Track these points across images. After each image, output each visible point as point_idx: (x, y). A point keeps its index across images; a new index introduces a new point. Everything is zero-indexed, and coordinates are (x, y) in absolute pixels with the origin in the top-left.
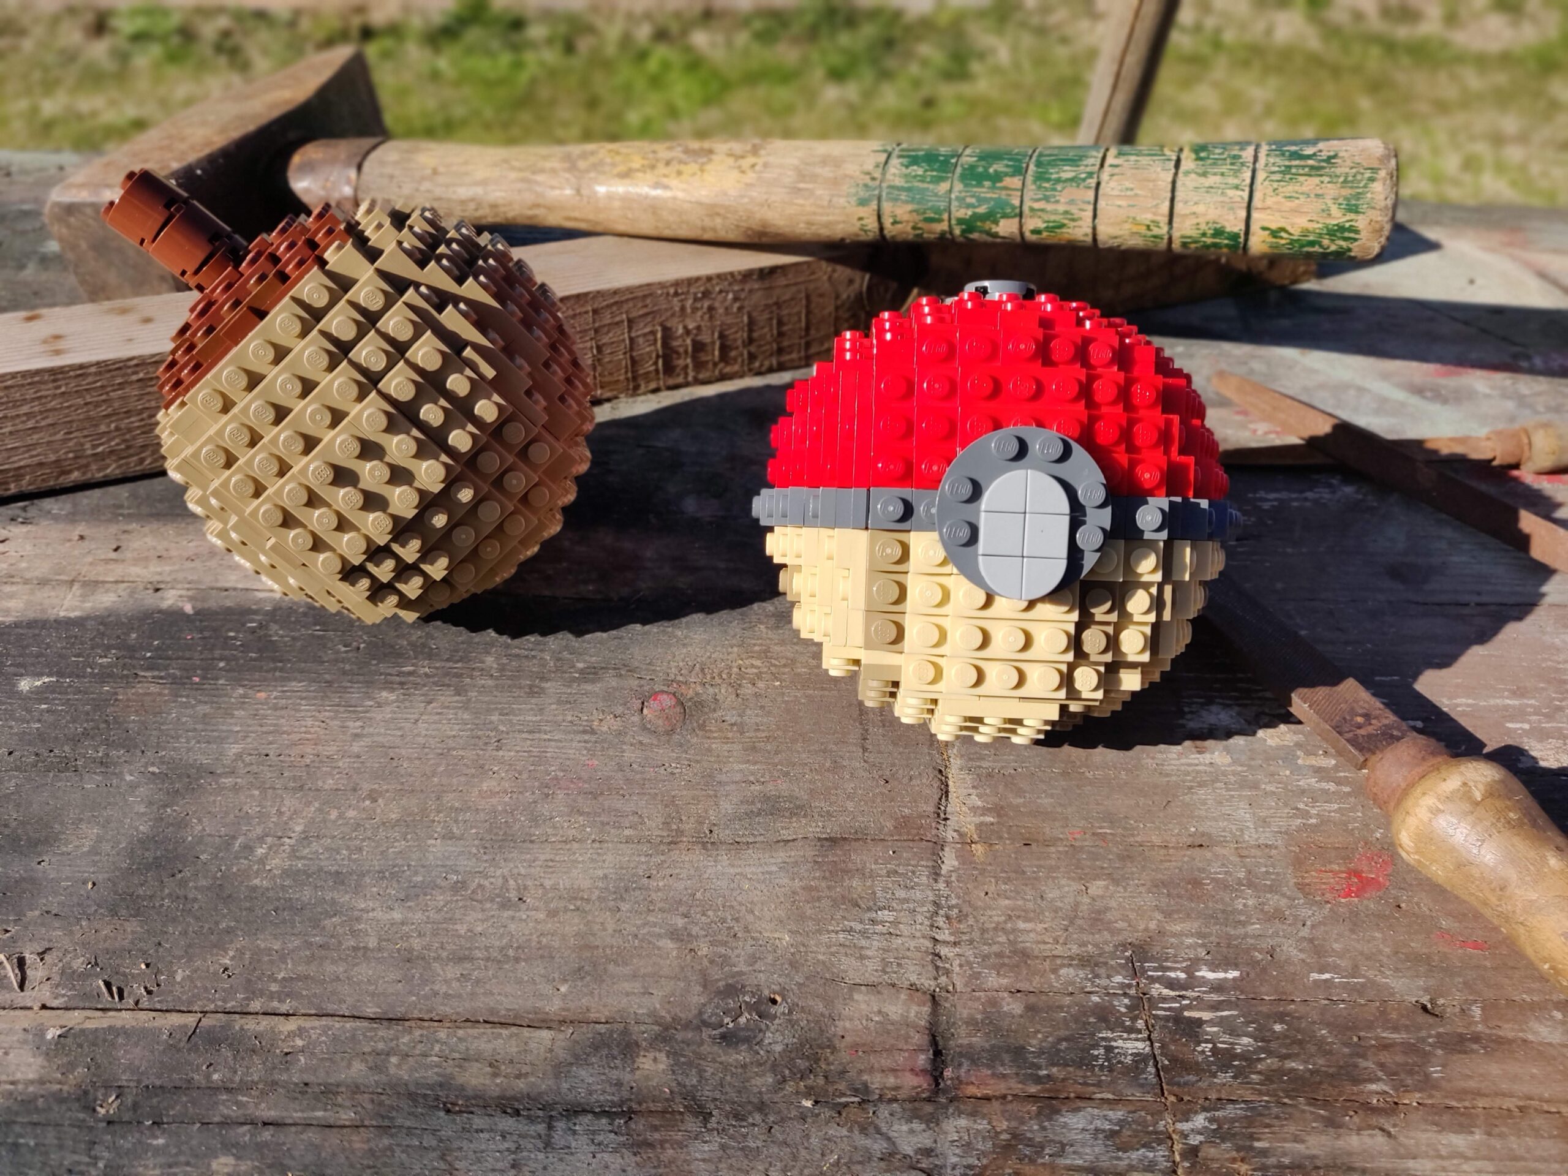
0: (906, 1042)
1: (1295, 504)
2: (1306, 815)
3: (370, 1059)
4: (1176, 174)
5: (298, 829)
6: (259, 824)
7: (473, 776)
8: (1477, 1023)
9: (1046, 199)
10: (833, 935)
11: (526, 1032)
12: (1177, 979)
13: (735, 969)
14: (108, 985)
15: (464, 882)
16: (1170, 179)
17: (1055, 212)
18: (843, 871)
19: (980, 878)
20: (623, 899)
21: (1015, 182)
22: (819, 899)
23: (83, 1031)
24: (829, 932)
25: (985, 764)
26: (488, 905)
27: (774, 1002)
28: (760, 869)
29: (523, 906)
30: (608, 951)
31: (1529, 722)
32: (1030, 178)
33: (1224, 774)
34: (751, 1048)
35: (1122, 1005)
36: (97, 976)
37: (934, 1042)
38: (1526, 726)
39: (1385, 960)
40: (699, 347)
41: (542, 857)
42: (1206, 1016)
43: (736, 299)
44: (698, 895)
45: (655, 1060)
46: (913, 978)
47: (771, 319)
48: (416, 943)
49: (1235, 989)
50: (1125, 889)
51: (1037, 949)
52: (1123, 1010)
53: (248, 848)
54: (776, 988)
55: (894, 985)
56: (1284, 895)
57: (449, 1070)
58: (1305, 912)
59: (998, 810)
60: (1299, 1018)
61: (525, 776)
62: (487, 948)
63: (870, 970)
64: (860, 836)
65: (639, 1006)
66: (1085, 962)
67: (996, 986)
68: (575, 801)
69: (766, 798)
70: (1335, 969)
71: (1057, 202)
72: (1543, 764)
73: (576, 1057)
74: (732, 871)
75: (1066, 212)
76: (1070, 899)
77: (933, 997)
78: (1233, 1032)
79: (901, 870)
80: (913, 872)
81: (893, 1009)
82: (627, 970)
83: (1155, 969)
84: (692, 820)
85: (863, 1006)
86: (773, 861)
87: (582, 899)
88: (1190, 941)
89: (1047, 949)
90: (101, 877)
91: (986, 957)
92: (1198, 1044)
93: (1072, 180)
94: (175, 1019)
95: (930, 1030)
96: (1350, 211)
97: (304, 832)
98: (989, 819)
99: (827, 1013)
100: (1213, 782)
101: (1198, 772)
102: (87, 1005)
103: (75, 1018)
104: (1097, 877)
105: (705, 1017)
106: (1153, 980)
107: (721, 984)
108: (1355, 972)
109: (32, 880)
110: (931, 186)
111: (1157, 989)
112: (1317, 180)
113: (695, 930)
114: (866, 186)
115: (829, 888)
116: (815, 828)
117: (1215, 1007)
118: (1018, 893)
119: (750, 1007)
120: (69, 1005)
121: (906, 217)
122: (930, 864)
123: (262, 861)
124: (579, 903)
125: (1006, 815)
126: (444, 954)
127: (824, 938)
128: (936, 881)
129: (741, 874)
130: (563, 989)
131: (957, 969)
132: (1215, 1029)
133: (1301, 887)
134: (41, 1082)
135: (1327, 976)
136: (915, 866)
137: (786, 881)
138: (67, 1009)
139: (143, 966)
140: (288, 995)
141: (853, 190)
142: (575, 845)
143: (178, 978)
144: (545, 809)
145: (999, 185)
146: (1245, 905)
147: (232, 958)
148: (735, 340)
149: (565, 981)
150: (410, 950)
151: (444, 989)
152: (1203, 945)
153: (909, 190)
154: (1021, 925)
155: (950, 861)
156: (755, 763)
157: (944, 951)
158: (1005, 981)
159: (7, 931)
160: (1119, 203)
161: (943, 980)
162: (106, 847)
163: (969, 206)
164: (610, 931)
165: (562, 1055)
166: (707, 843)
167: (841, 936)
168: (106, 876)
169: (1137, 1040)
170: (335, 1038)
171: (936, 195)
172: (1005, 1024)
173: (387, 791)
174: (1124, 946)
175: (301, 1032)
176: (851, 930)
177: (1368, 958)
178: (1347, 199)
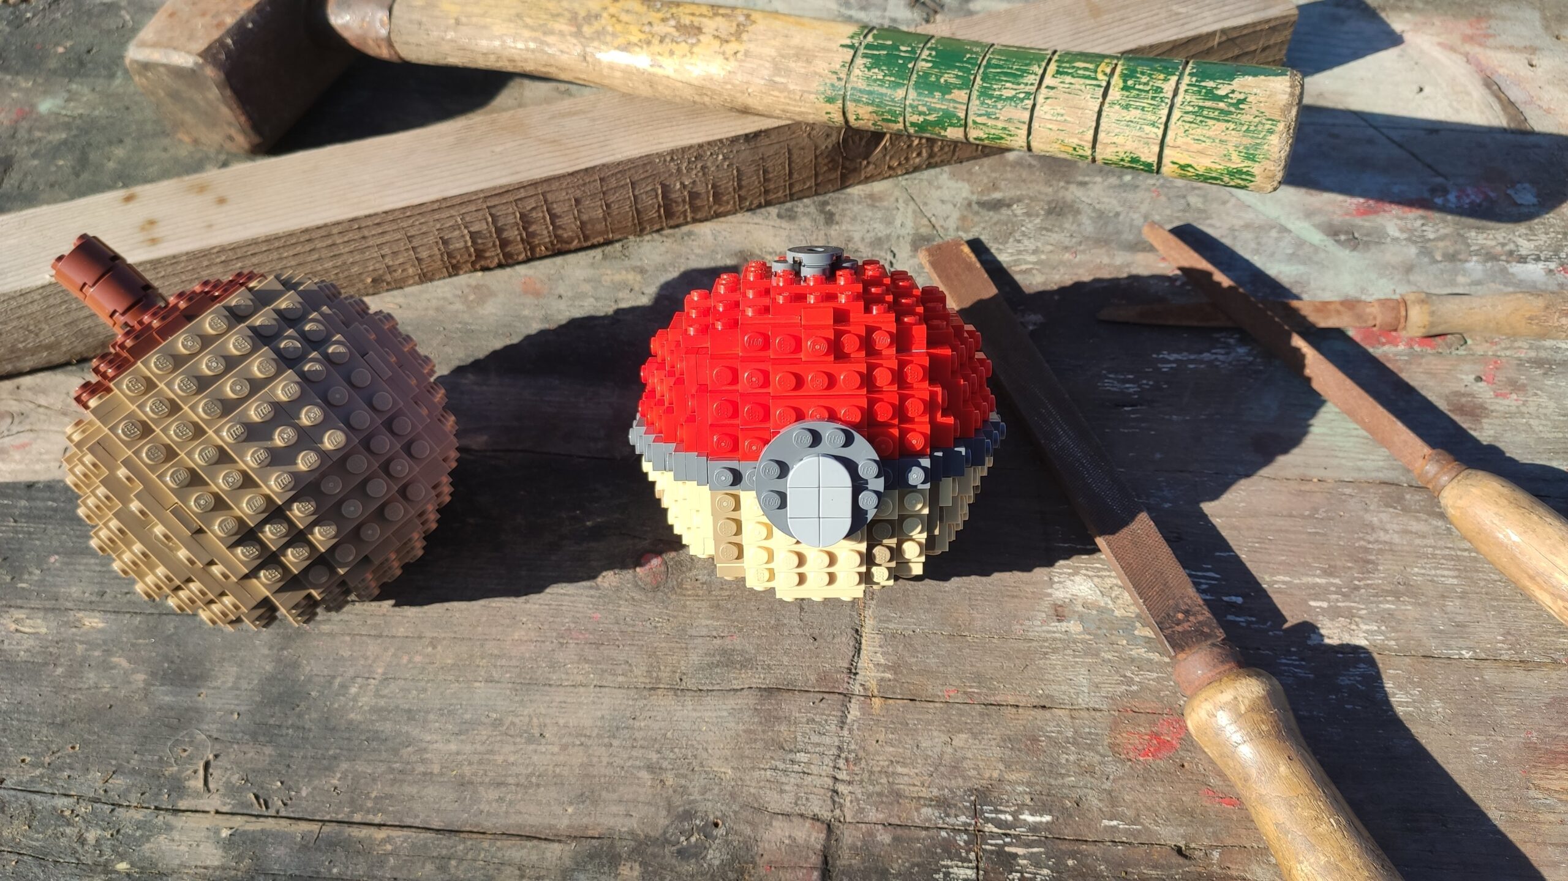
0: (806, 861)
1: (1191, 366)
2: (1130, 682)
3: (437, 861)
4: (1102, 104)
5: (380, 671)
6: (351, 666)
7: (508, 626)
8: (1213, 864)
9: (988, 115)
10: (763, 772)
11: (543, 844)
12: (1006, 821)
13: (692, 798)
14: (257, 797)
15: (501, 720)
16: (1097, 109)
17: (995, 127)
18: (774, 717)
19: (874, 728)
20: (614, 737)
21: (961, 95)
22: (756, 740)
23: (245, 832)
24: (760, 769)
25: (892, 626)
26: (518, 740)
27: (716, 825)
28: (715, 714)
29: (543, 741)
30: (602, 780)
31: (1329, 601)
32: (975, 94)
33: (1075, 642)
34: (697, 862)
35: (961, 839)
36: (249, 789)
37: (826, 861)
38: (1325, 605)
39: (1160, 811)
40: (694, 196)
41: (558, 699)
42: (1020, 851)
43: (725, 159)
44: (669, 734)
45: (631, 868)
46: (816, 810)
47: (758, 170)
48: (467, 770)
49: (1046, 830)
50: (980, 742)
51: (908, 791)
52: (962, 844)
53: (344, 687)
54: (719, 814)
55: (802, 815)
56: (1098, 753)
57: (490, 873)
58: (1111, 769)
59: (895, 668)
60: (1086, 856)
61: (546, 627)
62: (517, 775)
63: (786, 802)
64: (790, 687)
65: (623, 825)
66: (942, 803)
67: (874, 820)
68: (582, 650)
69: (724, 652)
70: (1120, 817)
71: (997, 118)
72: (1327, 641)
73: (577, 864)
74: (694, 714)
75: (1004, 129)
76: (938, 750)
77: (829, 826)
78: (1038, 865)
79: (817, 719)
80: (826, 721)
81: (800, 834)
82: (615, 796)
83: (991, 812)
84: (668, 669)
85: (779, 831)
86: (724, 707)
87: (585, 736)
88: (1020, 789)
89: (914, 791)
90: (243, 709)
91: (870, 796)
92: (1011, 873)
93: (1011, 99)
94: (304, 826)
95: (823, 852)
96: (1248, 158)
97: (384, 674)
98: (888, 675)
99: (752, 836)
100: (1065, 649)
101: (1054, 639)
102: (245, 811)
103: (238, 822)
104: (961, 731)
105: (668, 835)
106: (987, 820)
107: (681, 809)
108: (1135, 821)
109: (197, 710)
110: (889, 92)
111: (990, 828)
112: (1224, 125)
113: (665, 764)
114: (833, 85)
115: (764, 732)
116: (758, 679)
117: (1028, 845)
118: (900, 742)
119: (700, 830)
120: (234, 811)
121: (866, 117)
122: (840, 714)
123: (355, 699)
124: (583, 739)
125: (901, 672)
126: (487, 780)
127: (756, 774)
128: (842, 728)
129: (700, 717)
130: (570, 810)
131: (848, 804)
132: (1025, 862)
133: (1112, 746)
134: (223, 868)
135: (1114, 823)
136: (829, 715)
137: (733, 724)
138: (233, 814)
139: (279, 784)
140: (379, 811)
141: (822, 89)
142: (582, 689)
143: (304, 793)
144: (560, 656)
145: (947, 97)
146: (1067, 760)
147: (339, 780)
148: (727, 188)
149: (571, 803)
150: (462, 776)
151: (487, 808)
152: (1030, 793)
153: (870, 93)
154: (900, 769)
155: (854, 711)
156: (718, 619)
157: (841, 788)
158: (881, 816)
159: (185, 750)
160: (1050, 126)
161: (837, 812)
162: (244, 685)
163: (920, 114)
164: (604, 763)
165: (568, 863)
166: (678, 690)
167: (769, 773)
168: (247, 708)
169: (968, 868)
170: (413, 845)
171: (893, 100)
172: (876, 851)
173: (444, 639)
174: (971, 791)
175: (388, 840)
176: (775, 769)
177: (1148, 809)
178: (1246, 148)
